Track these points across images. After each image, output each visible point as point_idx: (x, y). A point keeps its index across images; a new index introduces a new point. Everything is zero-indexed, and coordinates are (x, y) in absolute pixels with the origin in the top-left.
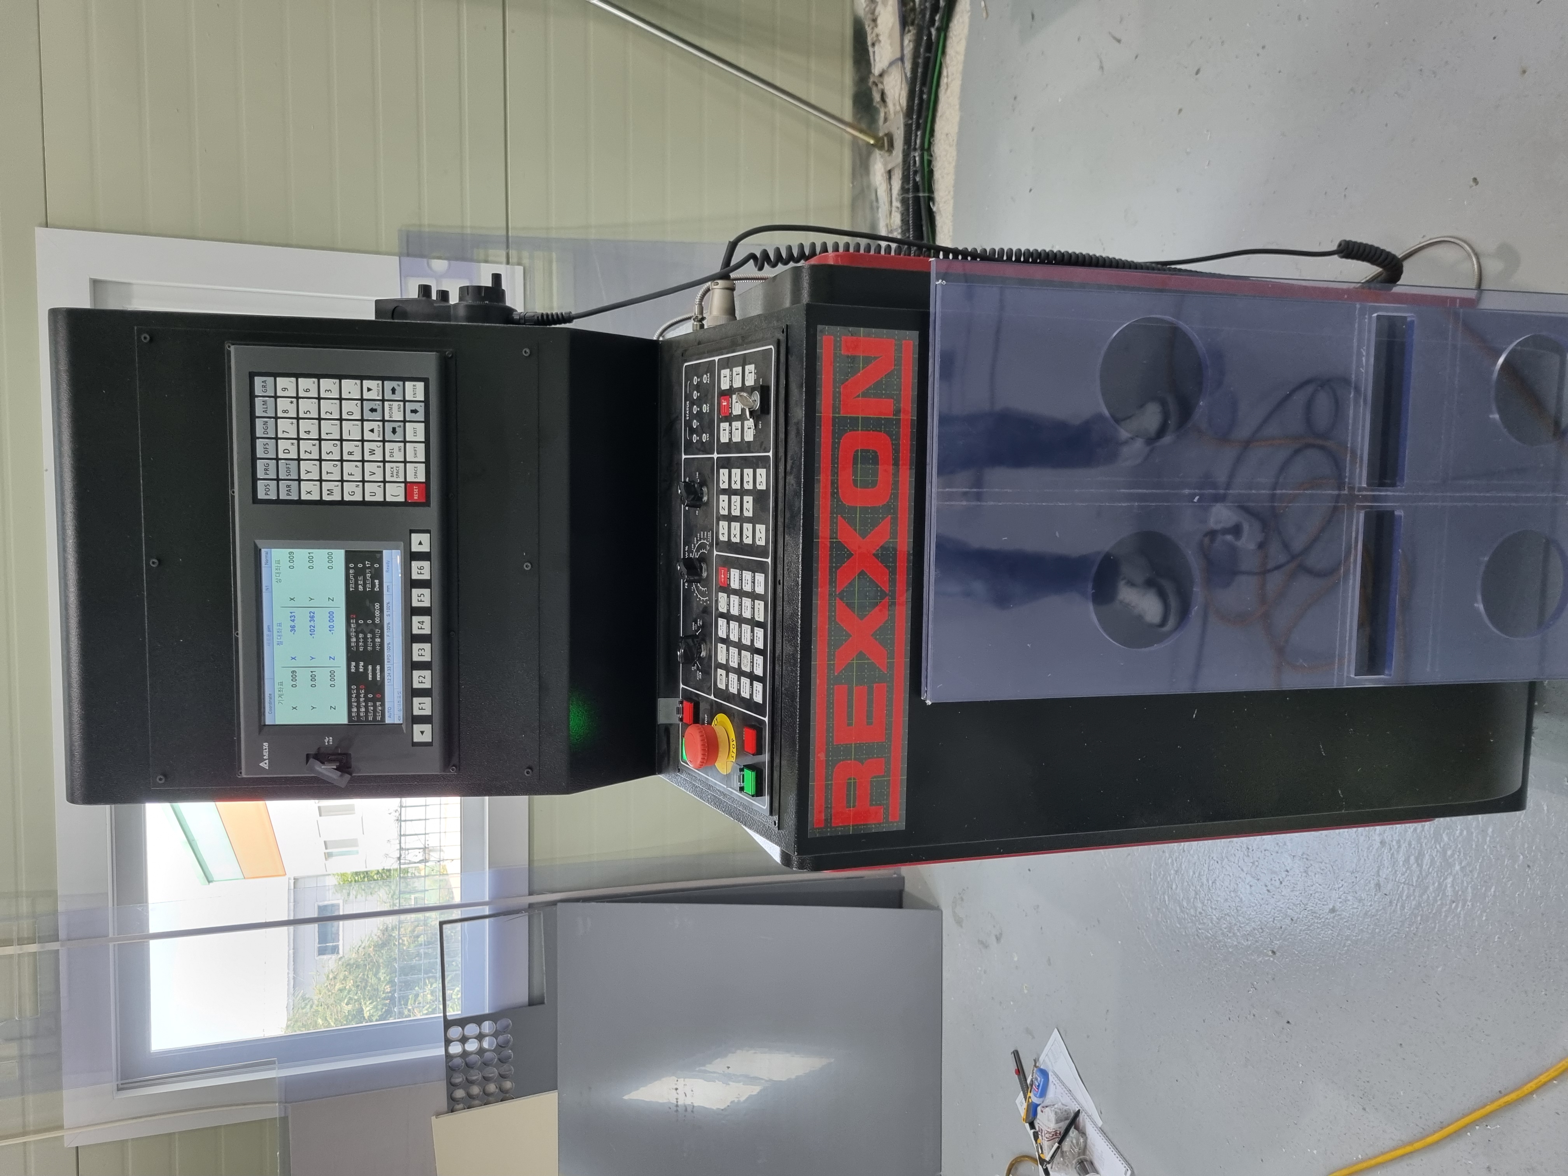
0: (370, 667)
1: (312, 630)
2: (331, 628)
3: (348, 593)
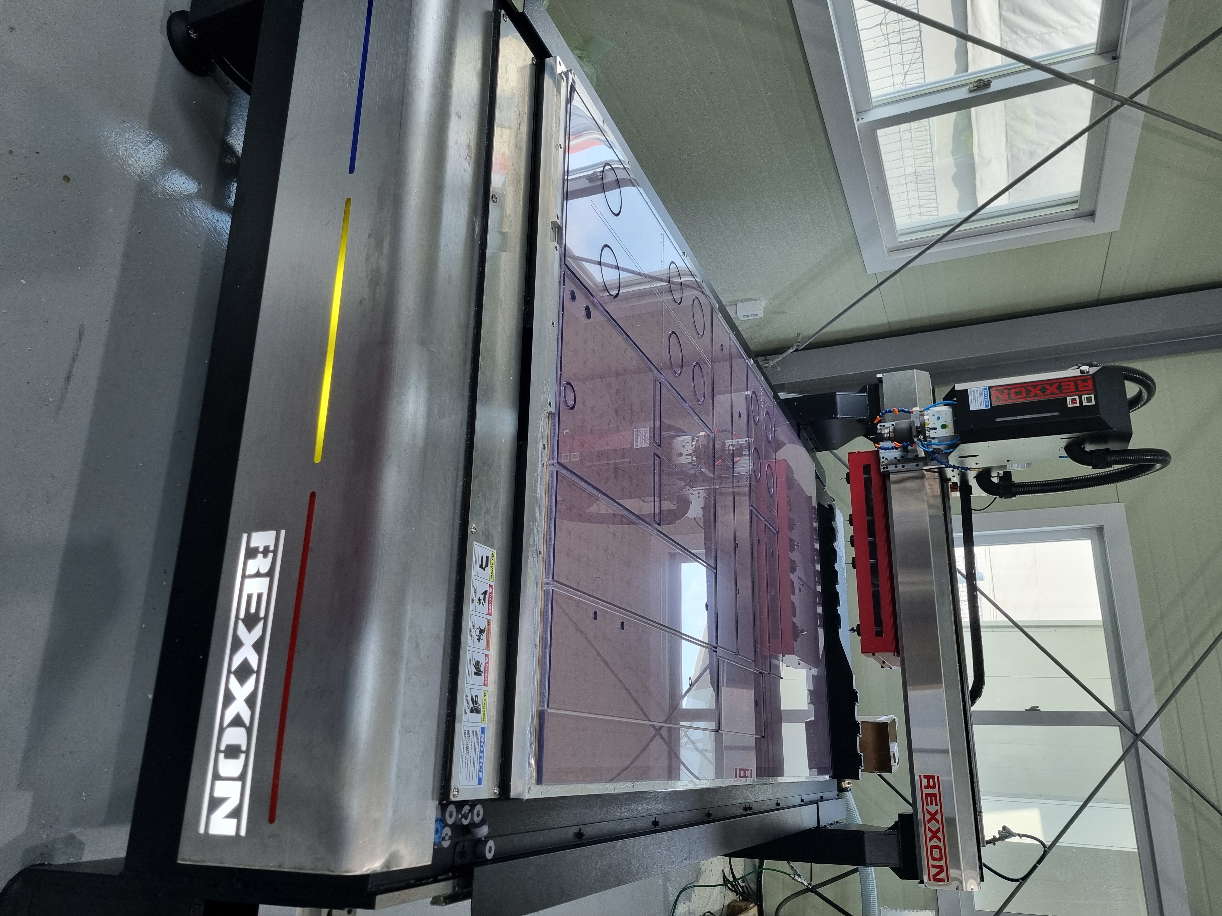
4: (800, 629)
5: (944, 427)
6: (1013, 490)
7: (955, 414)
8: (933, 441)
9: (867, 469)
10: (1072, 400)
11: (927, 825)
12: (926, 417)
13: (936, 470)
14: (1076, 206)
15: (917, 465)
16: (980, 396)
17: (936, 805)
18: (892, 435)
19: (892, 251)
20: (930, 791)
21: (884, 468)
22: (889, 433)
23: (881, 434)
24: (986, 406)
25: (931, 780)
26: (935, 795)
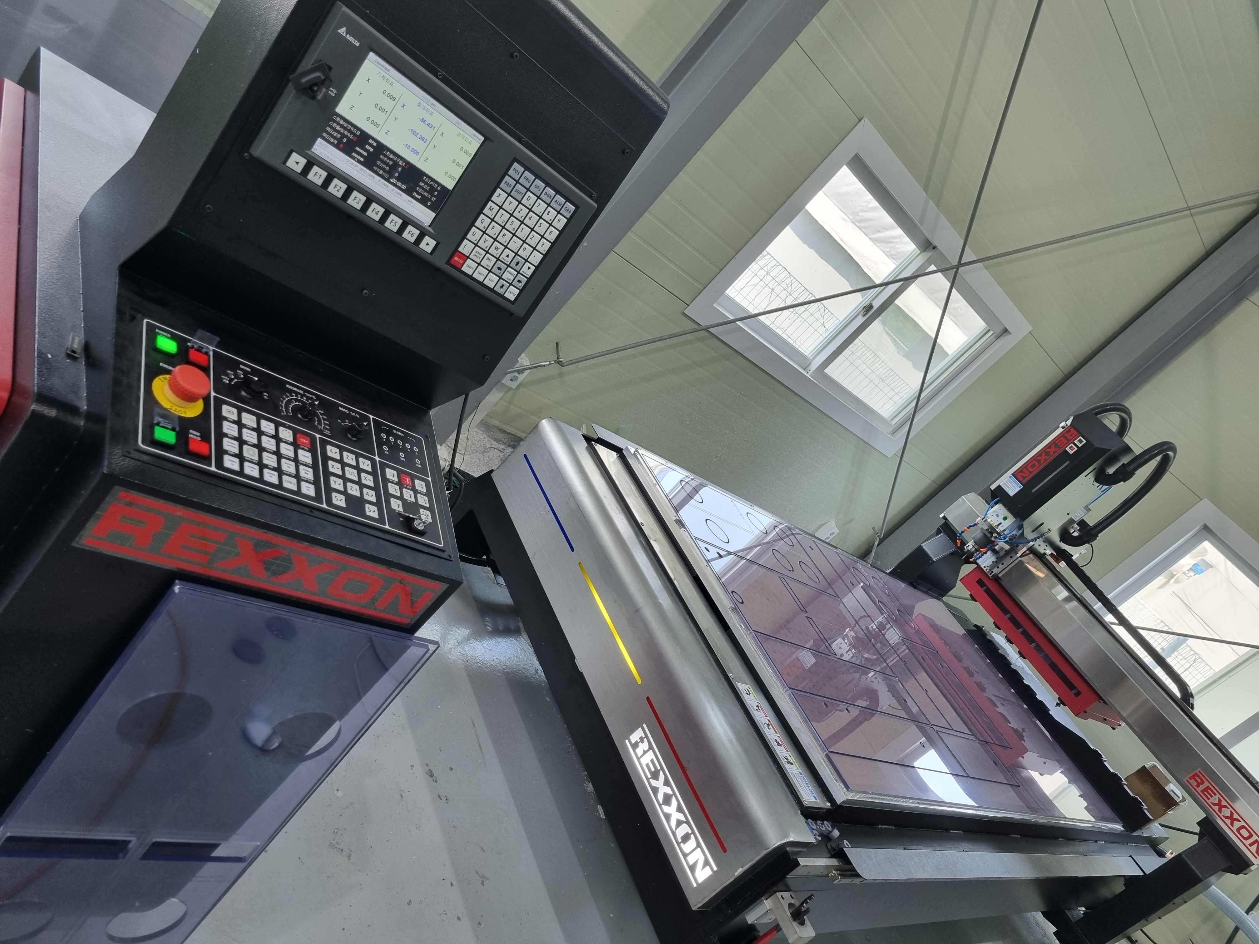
0: (365, 154)
1: (415, 133)
2: (408, 147)
3: (424, 174)
4: (1021, 730)
5: (1005, 519)
6: (1093, 532)
7: (1005, 506)
8: (1005, 533)
9: (980, 583)
10: (1070, 448)
11: (1221, 816)
12: (989, 520)
13: (1028, 552)
14: (991, 333)
15: (1011, 557)
16: (1011, 484)
17: (1215, 794)
18: (976, 547)
19: (894, 433)
20: (1202, 787)
21: (991, 574)
22: (973, 547)
23: (968, 551)
24: (1020, 487)
25: (1197, 778)
26: (1208, 788)
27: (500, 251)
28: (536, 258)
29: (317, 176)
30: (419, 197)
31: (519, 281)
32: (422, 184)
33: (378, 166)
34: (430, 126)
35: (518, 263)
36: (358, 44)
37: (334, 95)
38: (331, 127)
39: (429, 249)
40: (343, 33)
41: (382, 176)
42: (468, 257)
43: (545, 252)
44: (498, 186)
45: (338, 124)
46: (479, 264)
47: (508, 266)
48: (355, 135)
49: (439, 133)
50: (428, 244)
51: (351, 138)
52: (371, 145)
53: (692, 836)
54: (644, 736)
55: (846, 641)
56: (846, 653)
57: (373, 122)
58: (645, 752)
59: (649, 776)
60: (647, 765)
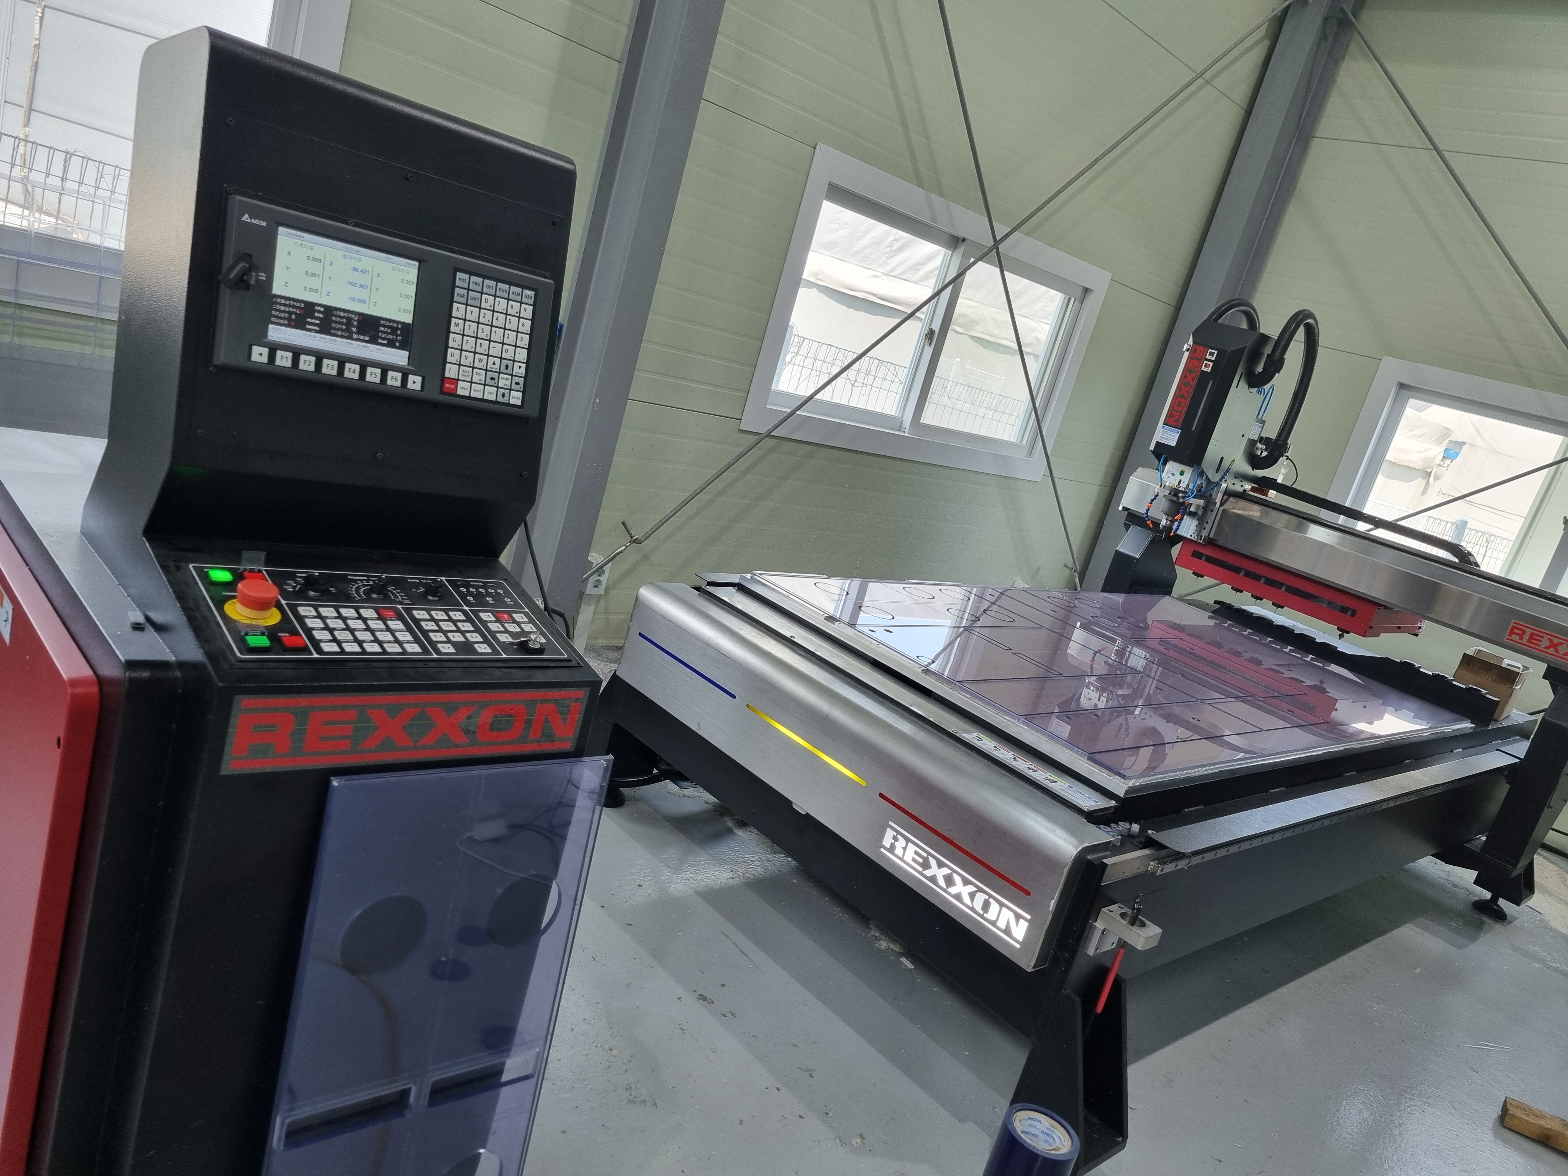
0: (318, 322)
1: (353, 284)
2: (353, 299)
3: (378, 319)
4: (1318, 683)
5: (1182, 473)
6: (1280, 443)
7: (1175, 460)
8: (1190, 487)
9: (1197, 555)
10: (1205, 366)
11: (1561, 656)
12: (1167, 484)
13: (1225, 497)
14: (1073, 299)
15: (1212, 511)
16: (1168, 434)
17: (1543, 637)
18: (1170, 518)
19: (1030, 453)
20: (1526, 637)
21: (1201, 540)
22: (1167, 520)
23: (1164, 527)
24: (1178, 432)
25: (1516, 631)
26: (1532, 634)
27: (484, 362)
28: (522, 355)
29: (284, 359)
30: (385, 342)
31: (517, 384)
32: (382, 329)
33: (335, 329)
34: (364, 272)
35: (507, 367)
36: (264, 224)
37: (264, 279)
38: (276, 310)
39: (418, 387)
40: (247, 219)
41: (342, 337)
42: (458, 380)
43: (527, 345)
44: (452, 301)
45: (280, 304)
46: (471, 382)
47: (499, 373)
48: (300, 308)
49: (375, 274)
50: (414, 382)
51: (298, 312)
52: (319, 312)
53: (991, 900)
54: (895, 834)
55: (1092, 688)
56: (1099, 700)
57: (311, 290)
58: (905, 849)
59: (920, 869)
60: (914, 860)
